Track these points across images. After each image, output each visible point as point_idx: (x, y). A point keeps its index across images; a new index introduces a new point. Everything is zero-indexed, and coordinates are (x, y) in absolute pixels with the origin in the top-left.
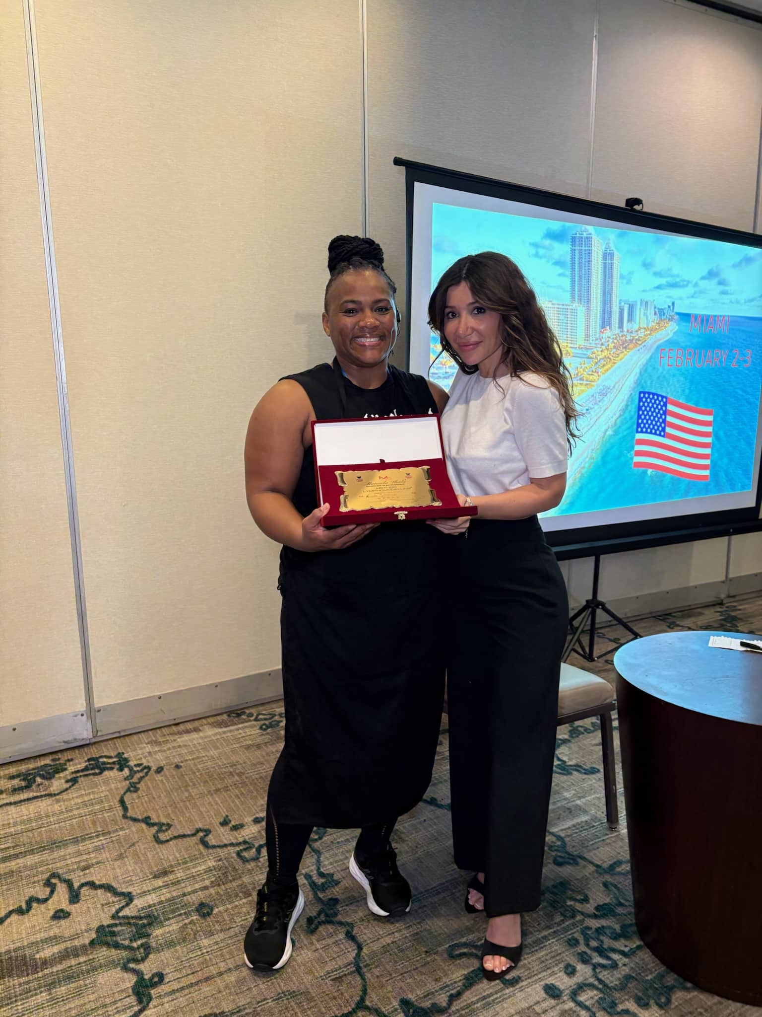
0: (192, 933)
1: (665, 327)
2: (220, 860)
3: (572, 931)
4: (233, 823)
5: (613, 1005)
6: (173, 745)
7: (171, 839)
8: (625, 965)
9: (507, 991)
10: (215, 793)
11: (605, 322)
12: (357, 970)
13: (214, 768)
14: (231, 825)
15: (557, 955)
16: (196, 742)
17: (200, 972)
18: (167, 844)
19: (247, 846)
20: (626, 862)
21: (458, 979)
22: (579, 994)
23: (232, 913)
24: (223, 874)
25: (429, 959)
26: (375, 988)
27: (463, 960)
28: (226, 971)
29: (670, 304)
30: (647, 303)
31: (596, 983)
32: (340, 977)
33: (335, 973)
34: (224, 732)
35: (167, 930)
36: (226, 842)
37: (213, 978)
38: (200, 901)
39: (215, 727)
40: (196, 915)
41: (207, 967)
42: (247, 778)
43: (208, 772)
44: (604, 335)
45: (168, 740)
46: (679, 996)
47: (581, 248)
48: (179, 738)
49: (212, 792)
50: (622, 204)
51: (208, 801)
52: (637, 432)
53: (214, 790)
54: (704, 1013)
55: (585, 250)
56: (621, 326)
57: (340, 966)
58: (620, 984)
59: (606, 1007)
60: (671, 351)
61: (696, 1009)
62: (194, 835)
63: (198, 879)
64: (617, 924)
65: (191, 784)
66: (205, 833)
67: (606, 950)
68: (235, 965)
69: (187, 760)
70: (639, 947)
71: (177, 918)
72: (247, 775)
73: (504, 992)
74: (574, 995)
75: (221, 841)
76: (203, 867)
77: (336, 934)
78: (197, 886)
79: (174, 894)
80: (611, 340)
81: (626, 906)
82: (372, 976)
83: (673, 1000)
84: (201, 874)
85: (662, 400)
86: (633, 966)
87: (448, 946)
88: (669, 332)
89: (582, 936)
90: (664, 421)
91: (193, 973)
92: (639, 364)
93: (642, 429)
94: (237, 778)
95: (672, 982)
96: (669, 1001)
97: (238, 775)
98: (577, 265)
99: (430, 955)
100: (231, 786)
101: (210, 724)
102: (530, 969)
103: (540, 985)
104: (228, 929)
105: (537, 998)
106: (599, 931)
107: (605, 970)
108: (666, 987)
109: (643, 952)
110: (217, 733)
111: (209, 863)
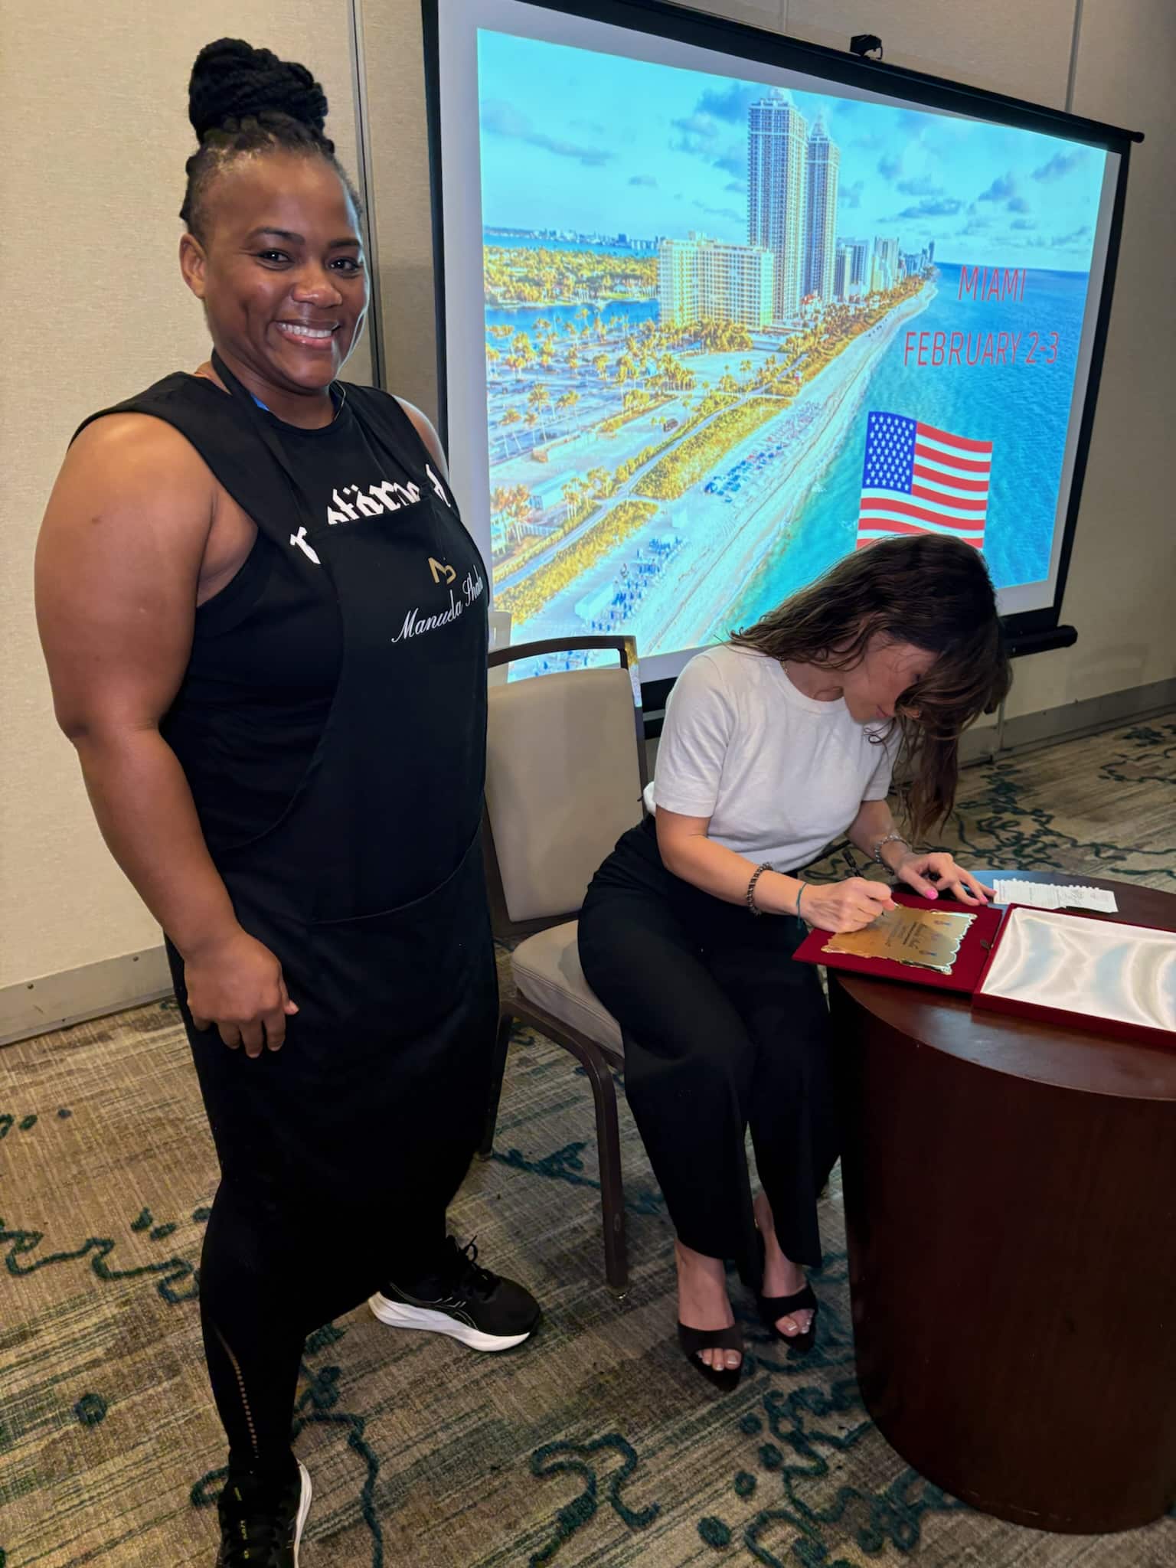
0: (65, 1458)
1: (917, 291)
2: (125, 1303)
3: (750, 1404)
4: (156, 1224)
5: (821, 1553)
6: (58, 1071)
7: (39, 1265)
8: (839, 1468)
9: (635, 1539)
10: (128, 1165)
11: (811, 284)
12: (366, 1516)
13: (130, 1111)
14: (151, 1229)
15: (723, 1456)
16: (99, 1062)
17: (74, 1543)
18: (30, 1277)
19: (179, 1269)
20: (841, 1257)
21: (547, 1522)
22: (760, 1536)
23: (143, 1412)
24: (131, 1332)
25: (496, 1483)
26: (398, 1552)
27: (558, 1479)
28: (123, 1537)
29: (927, 247)
30: (885, 244)
31: (790, 1509)
32: (335, 1535)
33: (325, 1526)
34: (153, 1040)
35: (19, 1457)
36: (140, 1264)
37: (99, 1553)
38: (82, 1392)
39: (137, 1030)
40: (74, 1422)
41: (87, 1531)
42: (187, 1129)
43: (119, 1122)
44: (808, 308)
45: (49, 1061)
46: (934, 1524)
47: (768, 133)
48: (70, 1055)
49: (123, 1163)
50: (845, 47)
51: (113, 1182)
52: (865, 486)
53: (126, 1158)
54: (977, 1557)
55: (776, 138)
56: (839, 289)
57: (335, 1511)
58: (832, 1507)
59: (808, 1560)
60: (924, 337)
61: (963, 1549)
62: (82, 1253)
63: (83, 1346)
64: (825, 1381)
65: (84, 1148)
66: (102, 1249)
67: (807, 1438)
68: (141, 1523)
69: (81, 1100)
70: (864, 1429)
71: (40, 1429)
72: (188, 1124)
73: (629, 1543)
74: (753, 1534)
75: (133, 1263)
76: (95, 1320)
77: (331, 1443)
78: (81, 1360)
79: (37, 1379)
80: (821, 318)
81: (841, 1345)
82: (393, 1527)
83: (923, 1535)
84: (89, 1334)
85: (907, 427)
86: (854, 1469)
87: (531, 1451)
88: (923, 298)
89: (766, 1412)
90: (910, 464)
91: (61, 1546)
92: (870, 361)
93: (872, 480)
94: (170, 1130)
95: (922, 1496)
96: (916, 1537)
97: (172, 1122)
98: (760, 168)
99: (500, 1473)
100: (158, 1147)
101: (129, 1025)
102: (675, 1487)
103: (692, 1521)
104: (134, 1447)
105: (688, 1551)
106: (797, 1399)
107: (806, 1480)
108: (910, 1508)
109: (870, 1438)
110: (140, 1042)
111: (107, 1311)
